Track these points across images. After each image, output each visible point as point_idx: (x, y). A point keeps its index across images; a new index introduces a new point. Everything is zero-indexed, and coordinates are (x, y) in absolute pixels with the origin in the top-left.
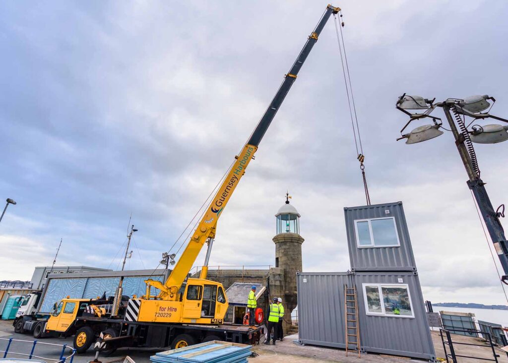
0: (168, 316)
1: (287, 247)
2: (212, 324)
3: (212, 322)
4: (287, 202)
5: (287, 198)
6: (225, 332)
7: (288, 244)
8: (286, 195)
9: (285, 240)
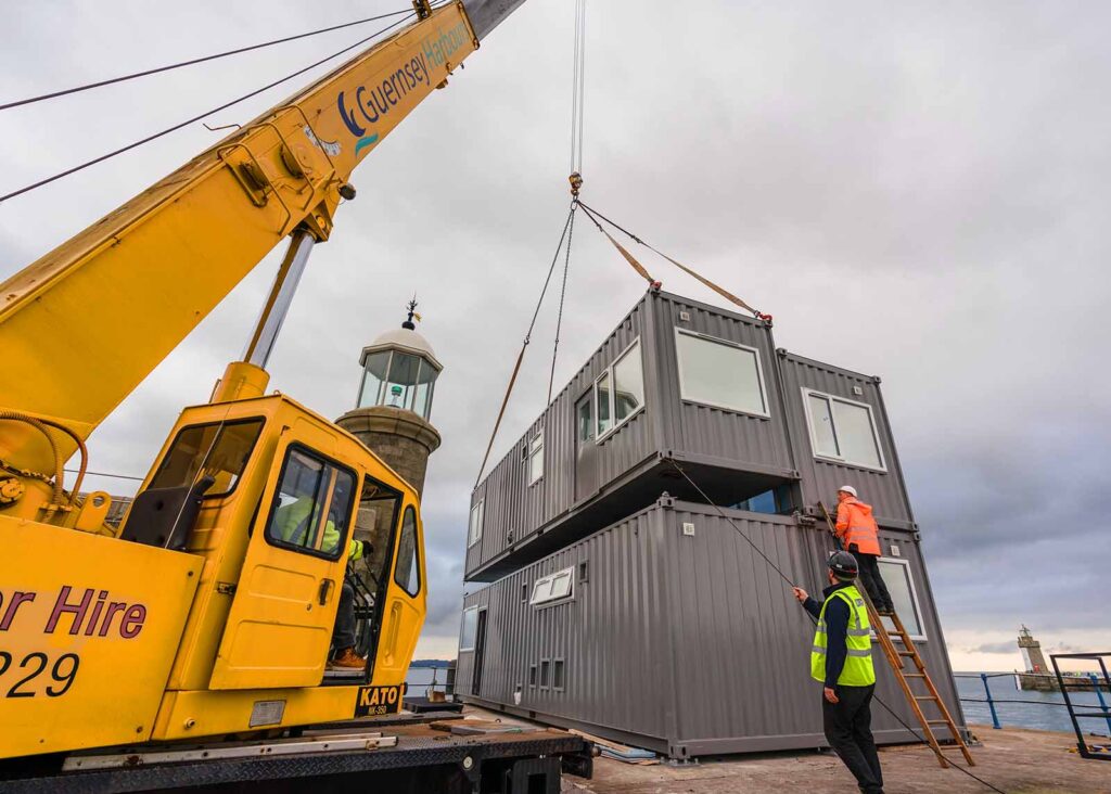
0: (45, 678)
1: (397, 452)
2: (362, 719)
3: (361, 710)
4: (409, 325)
5: (411, 315)
6: (468, 763)
7: (403, 444)
8: (410, 307)
9: (396, 427)
